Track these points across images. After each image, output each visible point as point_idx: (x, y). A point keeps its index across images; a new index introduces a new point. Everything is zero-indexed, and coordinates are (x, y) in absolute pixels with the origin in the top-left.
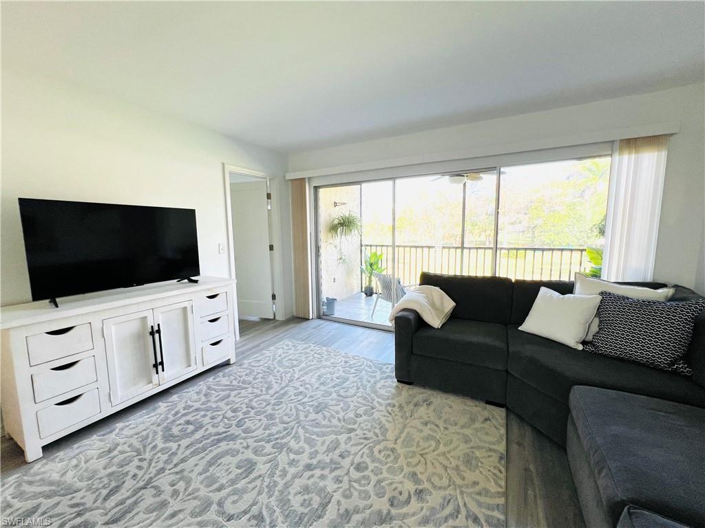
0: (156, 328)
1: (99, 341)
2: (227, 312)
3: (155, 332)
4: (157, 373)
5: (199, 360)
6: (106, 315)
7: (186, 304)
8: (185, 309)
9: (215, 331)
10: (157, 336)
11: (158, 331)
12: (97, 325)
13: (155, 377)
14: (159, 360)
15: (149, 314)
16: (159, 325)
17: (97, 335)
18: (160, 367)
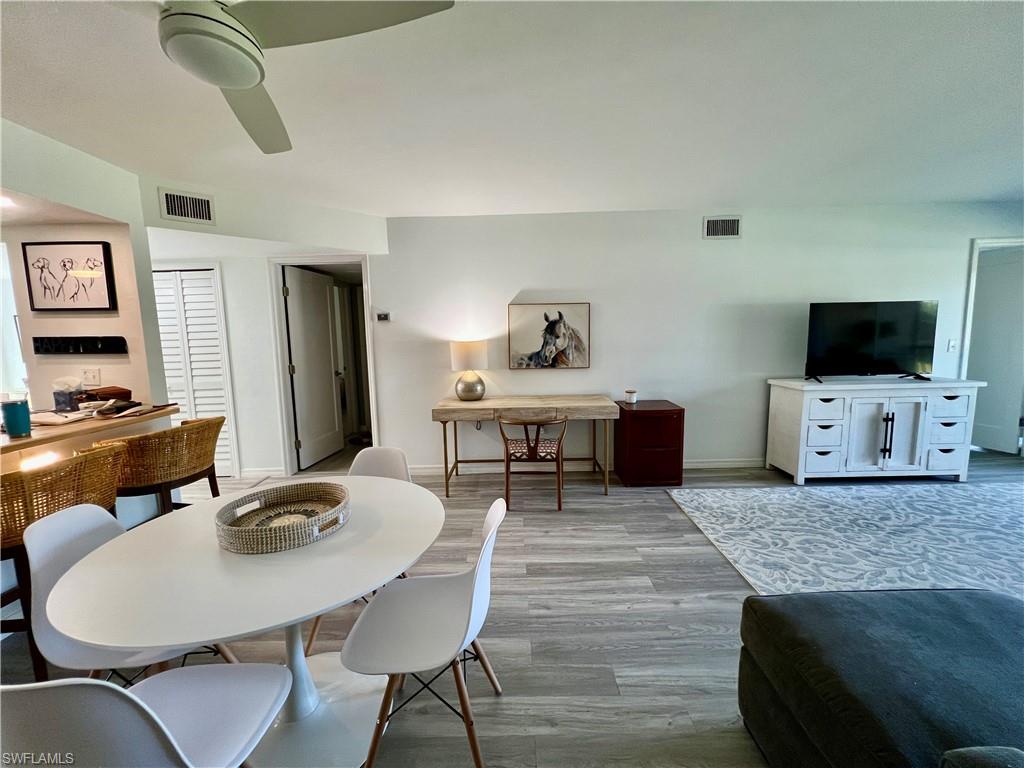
0: (890, 416)
1: (847, 414)
2: (966, 419)
3: (889, 419)
4: (884, 457)
5: (923, 462)
6: (855, 395)
7: (921, 400)
8: (918, 405)
9: (948, 437)
10: (890, 423)
11: (892, 420)
12: (848, 401)
13: (881, 460)
14: (888, 447)
15: (886, 402)
16: (893, 414)
17: (847, 409)
18: (887, 454)
